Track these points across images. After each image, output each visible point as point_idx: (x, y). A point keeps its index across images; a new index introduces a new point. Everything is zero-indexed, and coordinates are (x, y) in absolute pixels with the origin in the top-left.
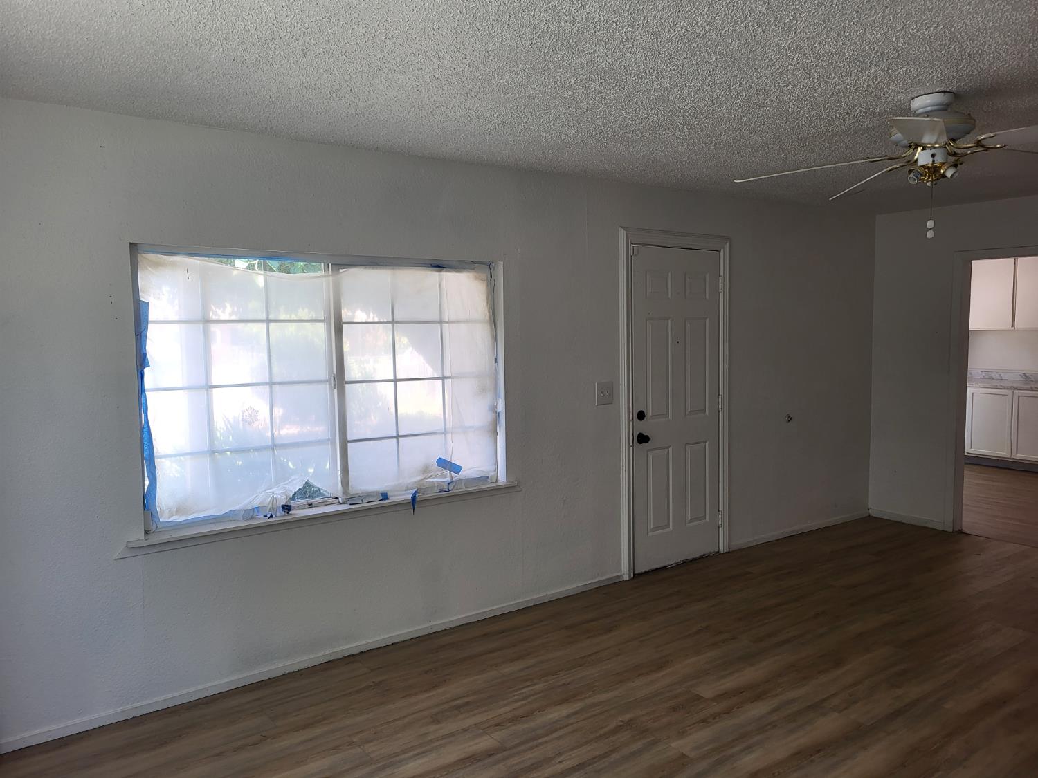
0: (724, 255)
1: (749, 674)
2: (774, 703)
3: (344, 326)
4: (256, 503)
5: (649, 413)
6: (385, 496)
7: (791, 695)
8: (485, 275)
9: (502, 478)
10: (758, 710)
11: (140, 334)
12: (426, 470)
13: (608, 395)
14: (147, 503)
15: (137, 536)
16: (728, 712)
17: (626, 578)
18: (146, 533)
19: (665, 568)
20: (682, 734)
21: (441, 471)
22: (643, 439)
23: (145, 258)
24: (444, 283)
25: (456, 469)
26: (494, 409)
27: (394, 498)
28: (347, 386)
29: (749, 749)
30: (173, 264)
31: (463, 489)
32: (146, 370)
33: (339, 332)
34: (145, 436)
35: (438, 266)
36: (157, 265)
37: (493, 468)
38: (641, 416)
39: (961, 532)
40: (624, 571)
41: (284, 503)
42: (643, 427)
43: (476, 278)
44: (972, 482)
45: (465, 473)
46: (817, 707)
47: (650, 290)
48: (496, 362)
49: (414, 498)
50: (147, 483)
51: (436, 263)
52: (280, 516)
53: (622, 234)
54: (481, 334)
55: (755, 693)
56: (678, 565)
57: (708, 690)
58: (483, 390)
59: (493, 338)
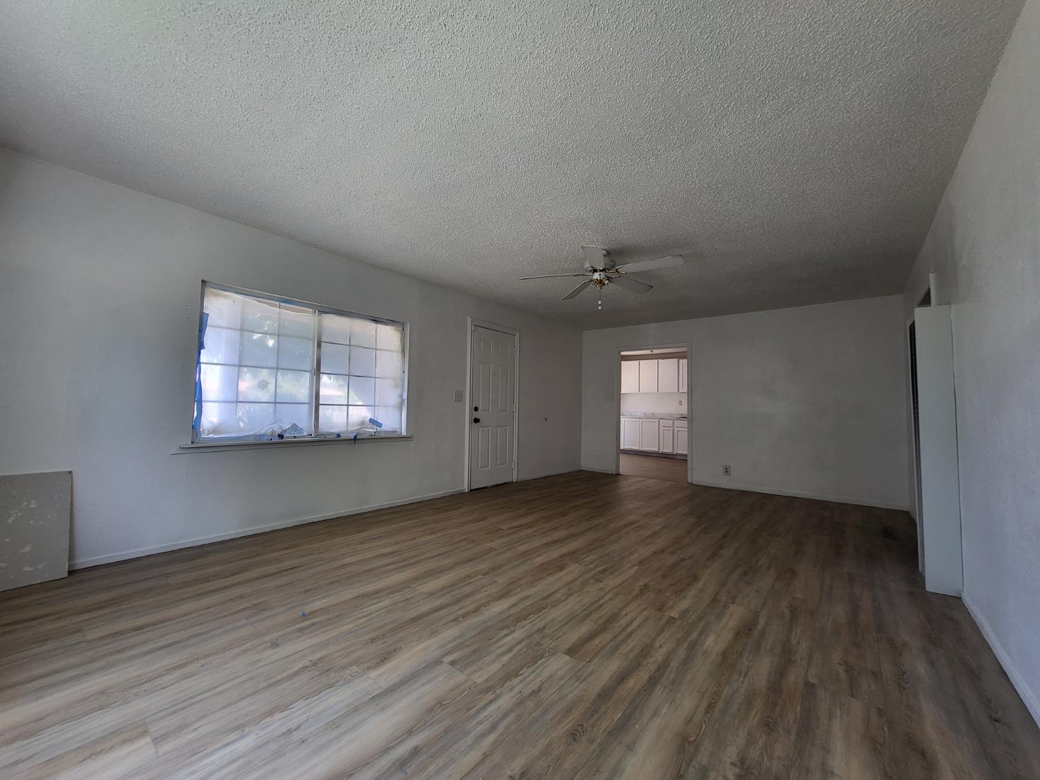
0: (517, 337)
1: (524, 521)
2: (535, 529)
3: (322, 344)
4: (263, 432)
5: (480, 408)
6: (339, 436)
7: (544, 526)
8: (401, 329)
9: (404, 433)
10: (530, 531)
11: (201, 330)
12: (362, 423)
13: (459, 397)
14: (195, 427)
15: (188, 443)
16: (514, 533)
17: (466, 491)
18: (192, 443)
19: (486, 487)
20: (492, 541)
21: (371, 425)
22: (477, 421)
23: (208, 290)
24: (378, 330)
25: (380, 425)
26: (401, 396)
27: (343, 436)
28: (321, 375)
29: (522, 545)
30: (226, 297)
31: (382, 435)
32: (202, 351)
33: (319, 346)
34: (198, 387)
35: (376, 321)
36: (217, 295)
37: (399, 427)
38: (476, 409)
39: (619, 474)
40: (466, 488)
41: (279, 433)
42: (477, 415)
43: (395, 330)
44: (624, 460)
45: (383, 428)
46: (555, 529)
47: (482, 348)
48: (404, 372)
49: (355, 437)
50: (195, 415)
51: (374, 319)
52: (277, 440)
53: (469, 320)
54: (397, 357)
55: (528, 526)
56: (492, 486)
57: (504, 527)
58: (396, 386)
59: (402, 360)
